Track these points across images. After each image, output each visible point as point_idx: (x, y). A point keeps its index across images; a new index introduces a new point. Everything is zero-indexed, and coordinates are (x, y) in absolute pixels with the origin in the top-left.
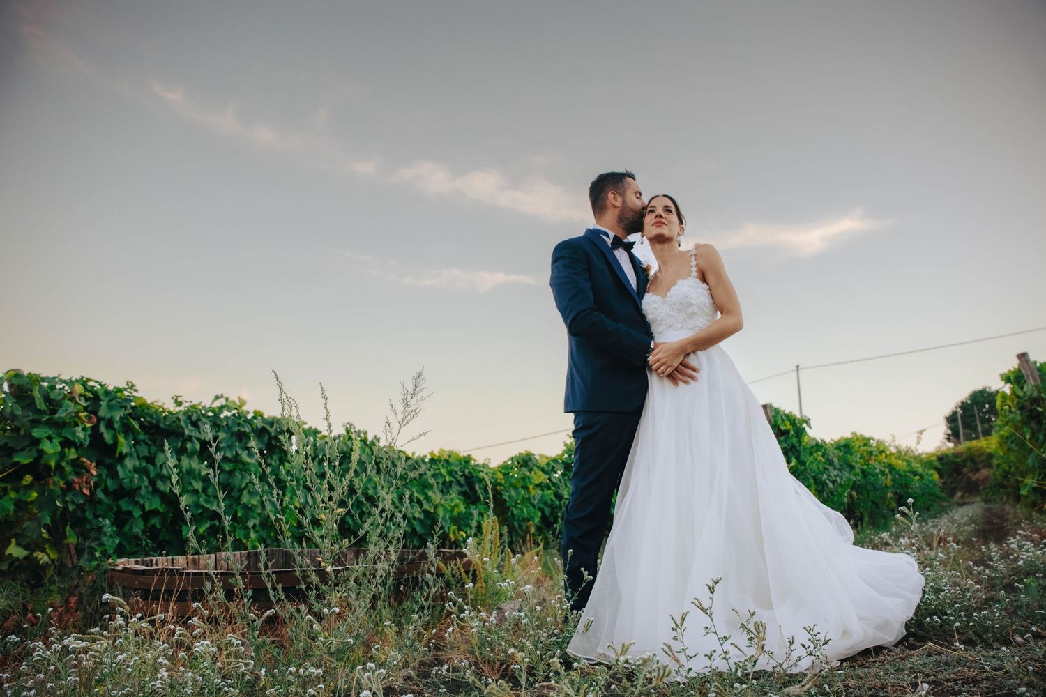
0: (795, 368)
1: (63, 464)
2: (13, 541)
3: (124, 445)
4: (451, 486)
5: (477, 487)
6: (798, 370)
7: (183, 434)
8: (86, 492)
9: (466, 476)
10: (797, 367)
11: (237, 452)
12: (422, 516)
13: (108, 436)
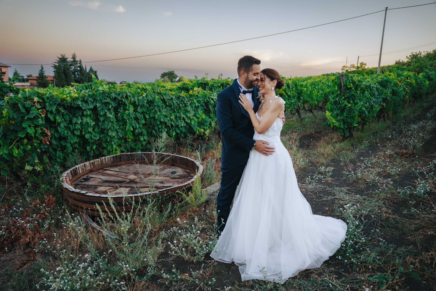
0: (385, 9)
1: (37, 135)
2: (26, 164)
3: (59, 119)
4: (198, 107)
5: (210, 107)
6: (386, 10)
7: (82, 109)
8: (48, 143)
9: (205, 102)
10: (387, 8)
11: (105, 112)
12: (185, 125)
13: (51, 117)
